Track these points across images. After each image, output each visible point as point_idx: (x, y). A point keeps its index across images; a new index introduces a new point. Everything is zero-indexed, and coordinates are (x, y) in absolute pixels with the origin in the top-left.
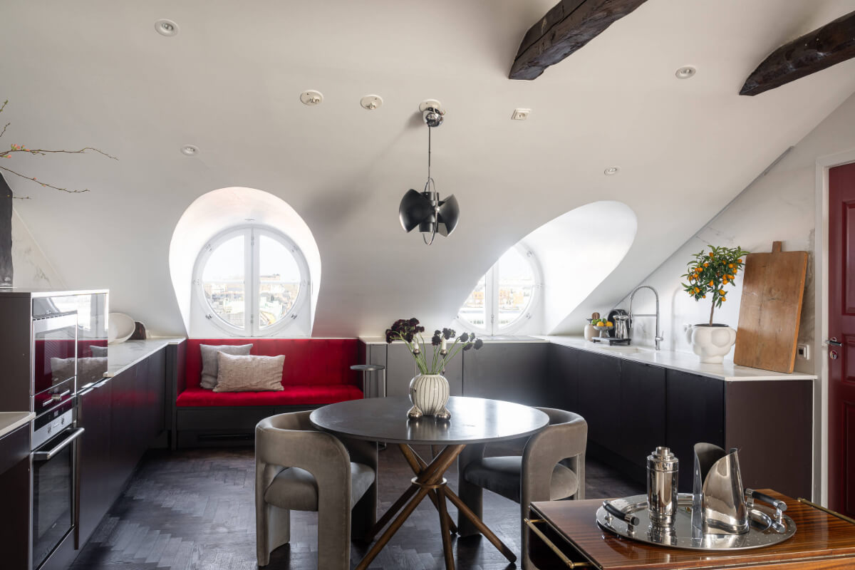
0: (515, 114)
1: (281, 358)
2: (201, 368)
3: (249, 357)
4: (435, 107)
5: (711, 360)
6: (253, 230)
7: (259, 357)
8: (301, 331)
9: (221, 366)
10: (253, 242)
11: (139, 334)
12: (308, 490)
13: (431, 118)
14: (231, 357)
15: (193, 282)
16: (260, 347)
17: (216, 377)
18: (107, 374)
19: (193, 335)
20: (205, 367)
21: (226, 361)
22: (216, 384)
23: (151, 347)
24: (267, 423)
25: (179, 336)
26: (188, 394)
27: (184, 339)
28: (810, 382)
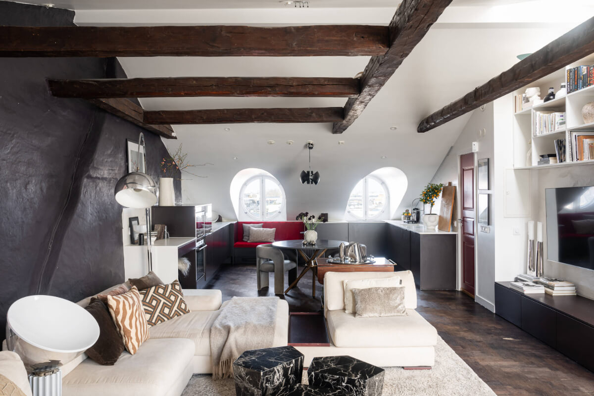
0: (339, 143)
1: (274, 229)
2: (243, 233)
3: (262, 229)
4: (311, 143)
5: (429, 228)
6: (262, 177)
7: (265, 229)
8: (282, 218)
9: (251, 232)
10: (263, 182)
11: (220, 220)
12: (272, 266)
13: (310, 146)
14: (254, 228)
15: (240, 199)
16: (266, 225)
17: (249, 237)
18: (211, 231)
19: (240, 220)
20: (245, 233)
21: (253, 230)
22: (249, 239)
23: (224, 224)
24: (260, 246)
25: (235, 220)
26: (238, 243)
27: (236, 222)
28: (456, 235)
